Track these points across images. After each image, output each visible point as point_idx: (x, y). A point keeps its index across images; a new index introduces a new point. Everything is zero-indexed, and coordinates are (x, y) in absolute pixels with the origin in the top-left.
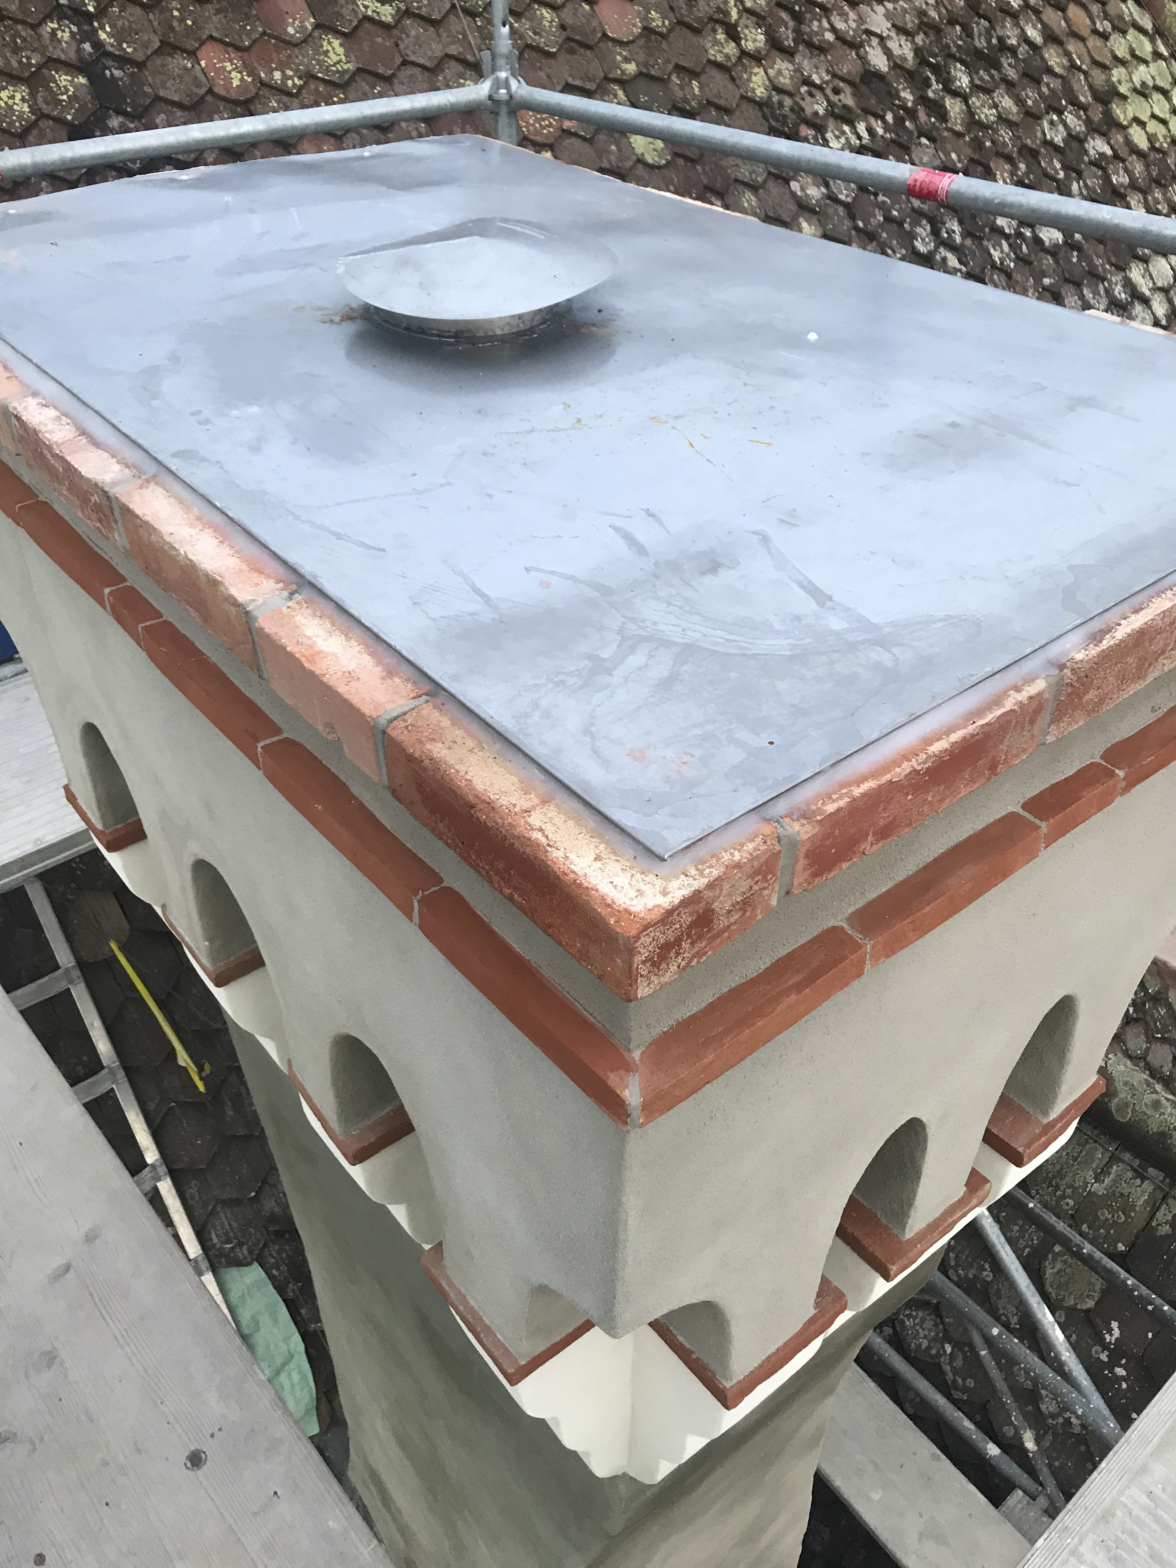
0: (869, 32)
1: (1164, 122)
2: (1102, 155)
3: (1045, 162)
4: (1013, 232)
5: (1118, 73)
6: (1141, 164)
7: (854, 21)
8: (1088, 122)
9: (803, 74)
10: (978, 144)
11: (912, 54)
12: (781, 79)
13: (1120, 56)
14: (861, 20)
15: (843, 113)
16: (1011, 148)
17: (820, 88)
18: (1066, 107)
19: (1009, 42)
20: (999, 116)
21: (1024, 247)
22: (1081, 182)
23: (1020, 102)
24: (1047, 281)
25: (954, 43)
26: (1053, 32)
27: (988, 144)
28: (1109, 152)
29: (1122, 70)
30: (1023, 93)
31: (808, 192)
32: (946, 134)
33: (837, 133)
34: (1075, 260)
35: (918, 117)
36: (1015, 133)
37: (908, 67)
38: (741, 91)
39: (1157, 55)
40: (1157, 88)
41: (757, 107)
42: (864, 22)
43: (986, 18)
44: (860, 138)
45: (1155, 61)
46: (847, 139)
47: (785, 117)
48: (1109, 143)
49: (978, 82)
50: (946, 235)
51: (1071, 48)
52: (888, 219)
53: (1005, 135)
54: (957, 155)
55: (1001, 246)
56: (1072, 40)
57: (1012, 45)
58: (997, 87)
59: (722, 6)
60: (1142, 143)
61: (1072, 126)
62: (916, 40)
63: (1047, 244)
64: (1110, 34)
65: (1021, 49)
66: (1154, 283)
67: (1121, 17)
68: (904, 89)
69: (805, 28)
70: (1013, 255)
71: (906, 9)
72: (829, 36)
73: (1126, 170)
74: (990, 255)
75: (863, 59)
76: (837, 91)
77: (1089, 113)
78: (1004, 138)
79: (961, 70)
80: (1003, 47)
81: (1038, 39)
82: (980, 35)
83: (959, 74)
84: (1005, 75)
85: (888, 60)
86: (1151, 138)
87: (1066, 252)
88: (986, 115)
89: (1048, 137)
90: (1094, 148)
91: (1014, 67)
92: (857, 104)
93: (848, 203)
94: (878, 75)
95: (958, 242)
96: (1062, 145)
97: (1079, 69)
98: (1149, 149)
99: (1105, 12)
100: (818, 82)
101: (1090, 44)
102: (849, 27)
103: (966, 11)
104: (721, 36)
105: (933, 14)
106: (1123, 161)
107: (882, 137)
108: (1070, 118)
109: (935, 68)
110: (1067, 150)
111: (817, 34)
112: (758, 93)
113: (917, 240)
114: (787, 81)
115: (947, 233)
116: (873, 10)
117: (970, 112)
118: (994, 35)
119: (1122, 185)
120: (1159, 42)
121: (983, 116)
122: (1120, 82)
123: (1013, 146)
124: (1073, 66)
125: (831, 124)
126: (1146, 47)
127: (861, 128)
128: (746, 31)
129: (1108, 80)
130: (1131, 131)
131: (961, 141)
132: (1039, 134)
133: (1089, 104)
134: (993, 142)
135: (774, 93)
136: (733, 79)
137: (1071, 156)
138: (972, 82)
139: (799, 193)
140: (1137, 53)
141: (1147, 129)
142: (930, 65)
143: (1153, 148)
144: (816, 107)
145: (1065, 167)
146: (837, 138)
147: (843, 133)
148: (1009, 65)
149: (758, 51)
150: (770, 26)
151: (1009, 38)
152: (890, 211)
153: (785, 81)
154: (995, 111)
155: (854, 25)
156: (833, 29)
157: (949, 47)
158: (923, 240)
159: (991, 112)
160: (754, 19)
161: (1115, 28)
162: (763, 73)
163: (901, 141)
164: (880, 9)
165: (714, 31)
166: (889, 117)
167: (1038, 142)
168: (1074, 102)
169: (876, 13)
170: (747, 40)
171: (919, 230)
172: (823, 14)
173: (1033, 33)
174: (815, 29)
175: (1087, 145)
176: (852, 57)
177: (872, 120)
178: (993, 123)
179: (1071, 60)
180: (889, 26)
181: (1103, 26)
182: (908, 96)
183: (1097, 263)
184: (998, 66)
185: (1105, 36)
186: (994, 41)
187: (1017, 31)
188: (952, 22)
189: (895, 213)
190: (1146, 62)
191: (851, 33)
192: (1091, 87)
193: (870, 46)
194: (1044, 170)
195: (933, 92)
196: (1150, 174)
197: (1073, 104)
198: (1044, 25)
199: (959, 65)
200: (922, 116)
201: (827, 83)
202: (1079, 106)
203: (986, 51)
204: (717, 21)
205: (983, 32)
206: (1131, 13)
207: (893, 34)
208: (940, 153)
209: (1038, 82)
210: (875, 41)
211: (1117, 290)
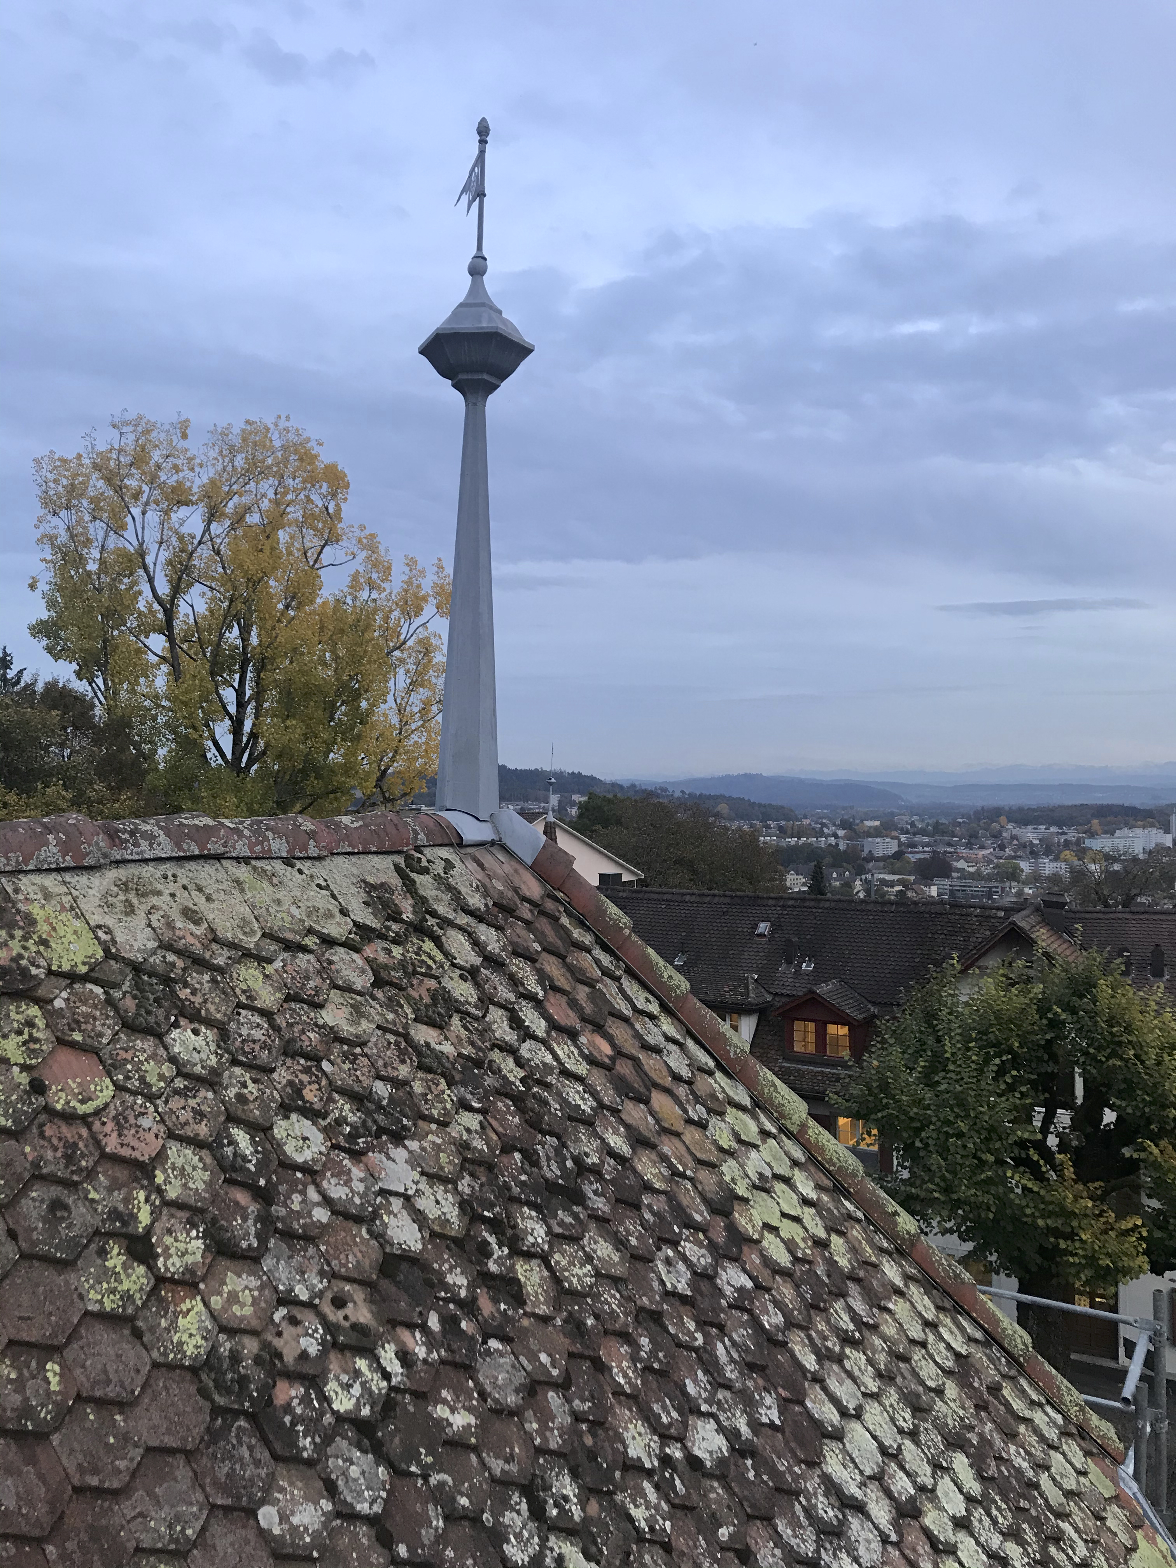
0: (383, 1192)
1: (797, 1220)
2: (741, 1290)
3: (674, 1324)
4: (656, 1463)
5: (729, 1169)
6: (788, 1286)
7: (361, 1180)
8: (712, 1247)
9: (276, 1289)
10: (575, 1326)
11: (456, 1211)
12: (236, 1309)
13: (726, 1147)
14: (372, 1176)
15: (353, 1339)
16: (624, 1320)
17: (309, 1305)
18: (681, 1233)
19: (589, 1161)
20: (598, 1274)
21: (678, 1482)
22: (726, 1339)
23: (620, 1243)
24: (724, 1533)
25: (515, 1179)
26: (640, 1133)
27: (590, 1322)
28: (749, 1284)
29: (731, 1162)
30: (621, 1229)
31: (295, 1520)
32: (525, 1322)
33: (345, 1378)
34: (751, 1475)
35: (479, 1309)
36: (625, 1293)
37: (453, 1234)
38: (155, 1354)
39: (765, 1134)
40: (777, 1177)
41: (188, 1376)
42: (376, 1180)
43: (551, 1134)
44: (386, 1376)
45: (764, 1142)
46: (363, 1384)
47: (243, 1381)
48: (744, 1270)
49: (558, 1230)
50: (555, 1512)
51: (666, 1149)
52: (452, 1517)
53: (611, 1299)
54: (549, 1355)
55: (644, 1496)
56: (665, 1138)
57: (593, 1164)
58: (585, 1230)
59: (121, 1207)
60: (783, 1259)
61: (694, 1259)
62: (460, 1188)
63: (708, 1464)
64: (707, 1121)
65: (606, 1166)
66: (861, 1472)
67: (713, 1096)
68: (451, 1269)
69: (278, 1210)
70: (665, 1506)
71: (439, 1146)
72: (321, 1215)
73: (777, 1304)
74: (630, 1519)
75: (380, 1237)
76: (339, 1302)
77: (710, 1234)
78: (609, 1304)
79: (532, 1218)
80: (582, 1168)
81: (625, 1150)
82: (549, 1159)
83: (530, 1224)
84: (593, 1209)
85: (420, 1230)
86: (790, 1246)
87: (736, 1465)
88: (579, 1279)
89: (669, 1285)
90: (729, 1283)
91: (603, 1195)
92: (376, 1315)
93: (376, 1514)
94: (408, 1258)
95: (577, 1518)
96: (689, 1293)
97: (683, 1176)
98: (791, 1262)
99: (693, 1092)
100: (304, 1297)
101: (687, 1138)
102: (352, 1191)
103: (525, 1131)
104: (116, 1259)
105: (478, 1144)
106: (768, 1290)
107: (425, 1361)
108: (689, 1248)
109: (495, 1225)
110: (699, 1297)
111: (299, 1215)
112: (190, 1350)
113: (508, 1541)
114: (248, 1311)
115: (556, 1505)
116: (389, 1158)
117: (556, 1279)
118: (568, 1155)
119: (777, 1327)
120: (762, 1118)
121: (575, 1280)
122: (733, 1180)
123: (626, 1315)
124: (675, 1173)
125: (334, 1364)
126: (750, 1128)
127: (388, 1355)
128: (168, 1240)
129: (721, 1183)
130: (765, 1243)
131: (551, 1329)
132: (656, 1285)
133: (708, 1224)
134: (597, 1317)
135: (222, 1337)
136: (137, 1334)
137: (704, 1304)
138: (549, 1232)
139: (276, 1531)
140: (743, 1137)
141: (782, 1234)
142: (485, 1220)
143: (796, 1260)
144: (304, 1342)
145: (702, 1325)
146: (347, 1387)
147: (357, 1374)
148: (595, 1192)
149: (190, 1270)
150: (214, 1221)
151: (587, 1155)
152: (454, 1500)
153: (244, 1311)
154: (589, 1267)
155: (360, 1187)
156: (327, 1201)
157: (509, 1189)
158: (518, 1536)
159: (585, 1270)
160: (184, 1215)
161: (709, 1111)
162: (200, 1306)
163: (458, 1358)
164: (399, 1154)
165: (103, 1253)
166: (434, 1322)
167: (657, 1297)
168: (689, 1224)
169: (394, 1161)
170: (168, 1256)
171: (509, 1517)
172: (309, 1179)
173: (617, 1141)
174: (296, 1207)
175: (718, 1281)
176: (361, 1237)
177: (405, 1335)
178: (591, 1287)
179: (671, 1166)
180: (417, 1177)
181: (697, 1112)
182: (458, 1279)
183: (782, 1469)
184: (579, 1198)
185: (702, 1125)
186: (569, 1164)
187: (596, 1143)
188: (507, 1149)
189: (464, 1501)
190: (756, 1147)
191: (357, 1201)
192: (702, 1195)
193: (390, 1213)
194: (673, 1337)
195: (496, 1262)
196: (803, 1298)
197: (687, 1227)
198: (627, 1126)
199: (526, 1209)
200: (486, 1306)
201: (321, 1294)
202: (697, 1227)
203: (560, 1181)
204: (110, 1235)
205: (552, 1155)
206: (724, 1091)
207: (424, 1186)
208: (521, 1358)
209: (637, 1206)
210: (396, 1204)
211: (820, 1506)
